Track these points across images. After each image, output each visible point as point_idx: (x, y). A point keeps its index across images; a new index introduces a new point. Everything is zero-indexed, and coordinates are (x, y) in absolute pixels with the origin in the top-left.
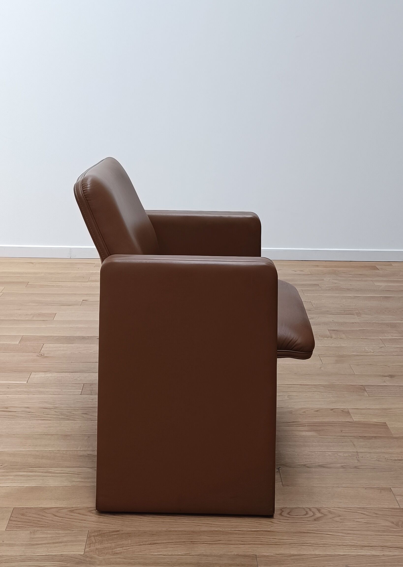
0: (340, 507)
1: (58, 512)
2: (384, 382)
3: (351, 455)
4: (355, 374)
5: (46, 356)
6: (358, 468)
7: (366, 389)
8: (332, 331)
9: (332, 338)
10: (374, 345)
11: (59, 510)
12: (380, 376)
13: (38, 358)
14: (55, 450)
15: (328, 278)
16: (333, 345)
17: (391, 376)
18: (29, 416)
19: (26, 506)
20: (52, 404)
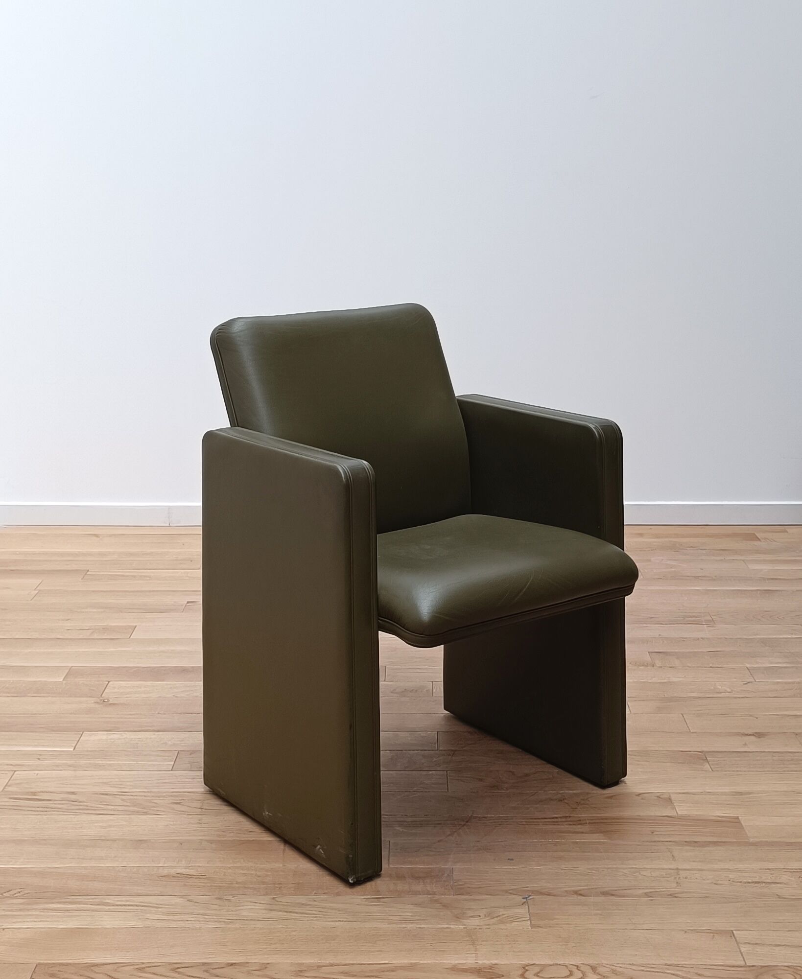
0: (634, 963)
1: (116, 970)
2: (744, 745)
3: (664, 874)
4: (692, 731)
5: (112, 703)
6: (676, 897)
7: (708, 759)
8: (655, 654)
9: (653, 666)
10: (735, 680)
11: (117, 968)
12: (738, 734)
13: (97, 706)
14: (117, 867)
15: (659, 558)
16: (654, 680)
17: (759, 735)
18: (73, 807)
19: (58, 960)
20: (115, 787)
